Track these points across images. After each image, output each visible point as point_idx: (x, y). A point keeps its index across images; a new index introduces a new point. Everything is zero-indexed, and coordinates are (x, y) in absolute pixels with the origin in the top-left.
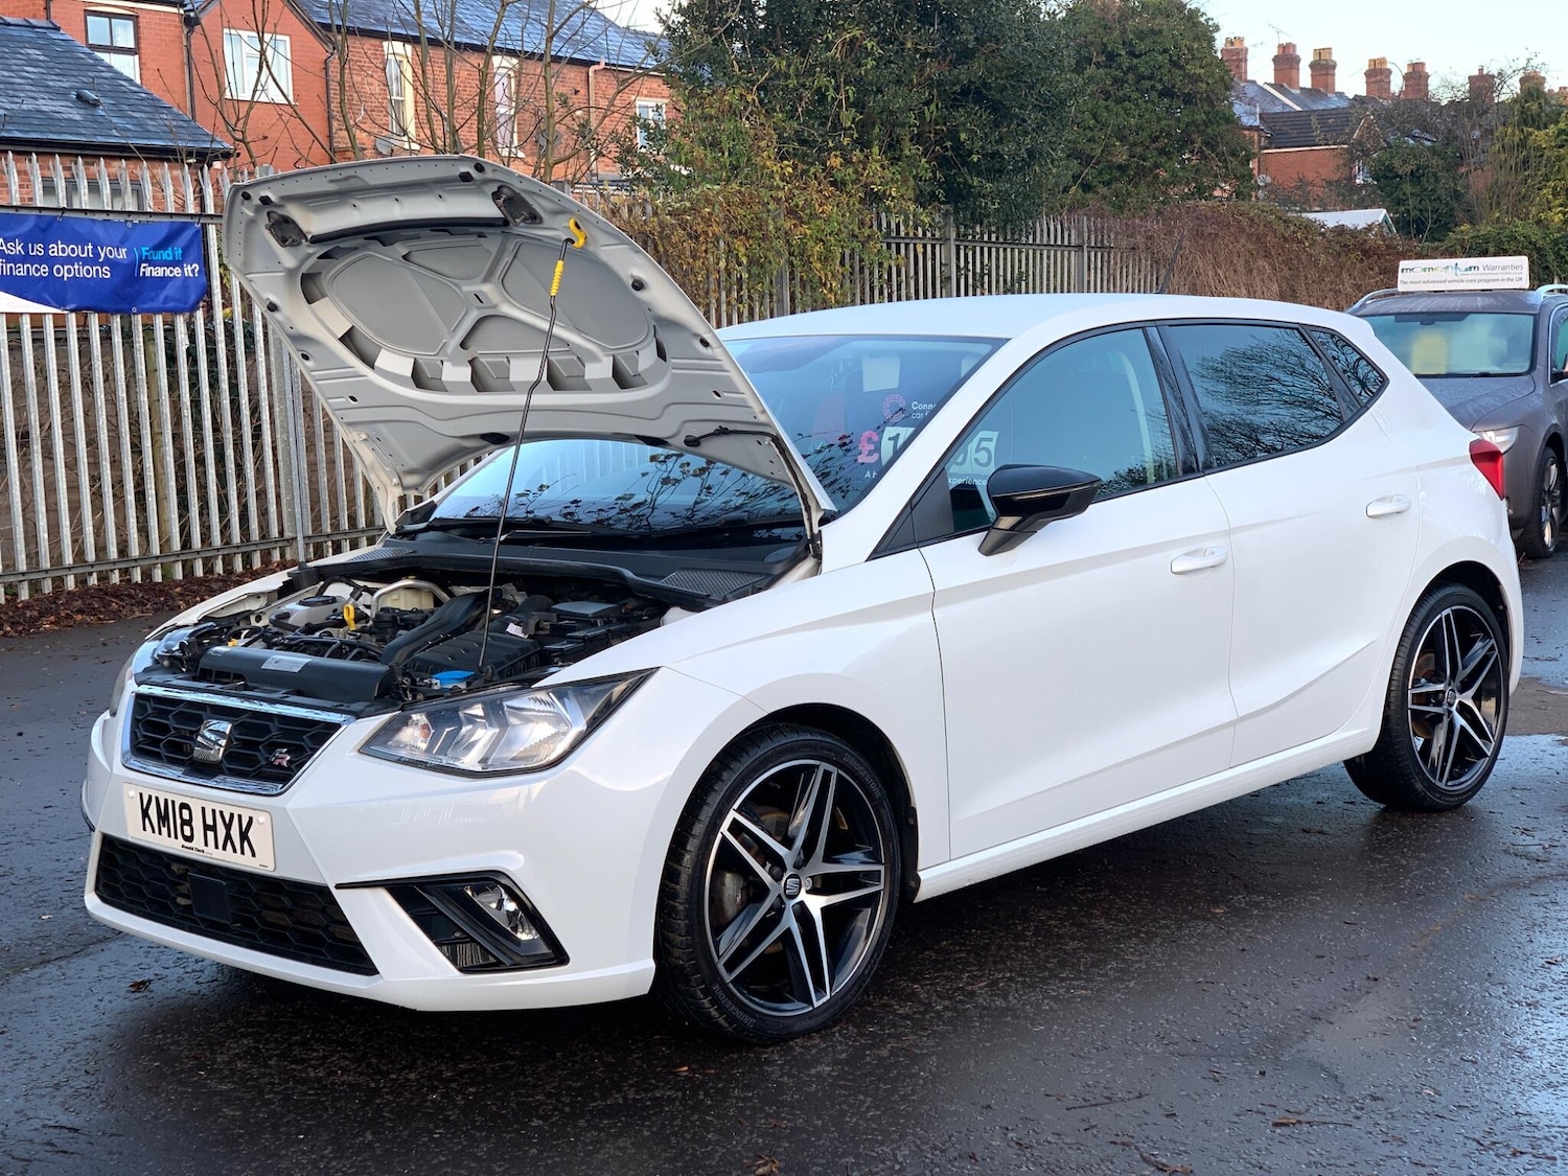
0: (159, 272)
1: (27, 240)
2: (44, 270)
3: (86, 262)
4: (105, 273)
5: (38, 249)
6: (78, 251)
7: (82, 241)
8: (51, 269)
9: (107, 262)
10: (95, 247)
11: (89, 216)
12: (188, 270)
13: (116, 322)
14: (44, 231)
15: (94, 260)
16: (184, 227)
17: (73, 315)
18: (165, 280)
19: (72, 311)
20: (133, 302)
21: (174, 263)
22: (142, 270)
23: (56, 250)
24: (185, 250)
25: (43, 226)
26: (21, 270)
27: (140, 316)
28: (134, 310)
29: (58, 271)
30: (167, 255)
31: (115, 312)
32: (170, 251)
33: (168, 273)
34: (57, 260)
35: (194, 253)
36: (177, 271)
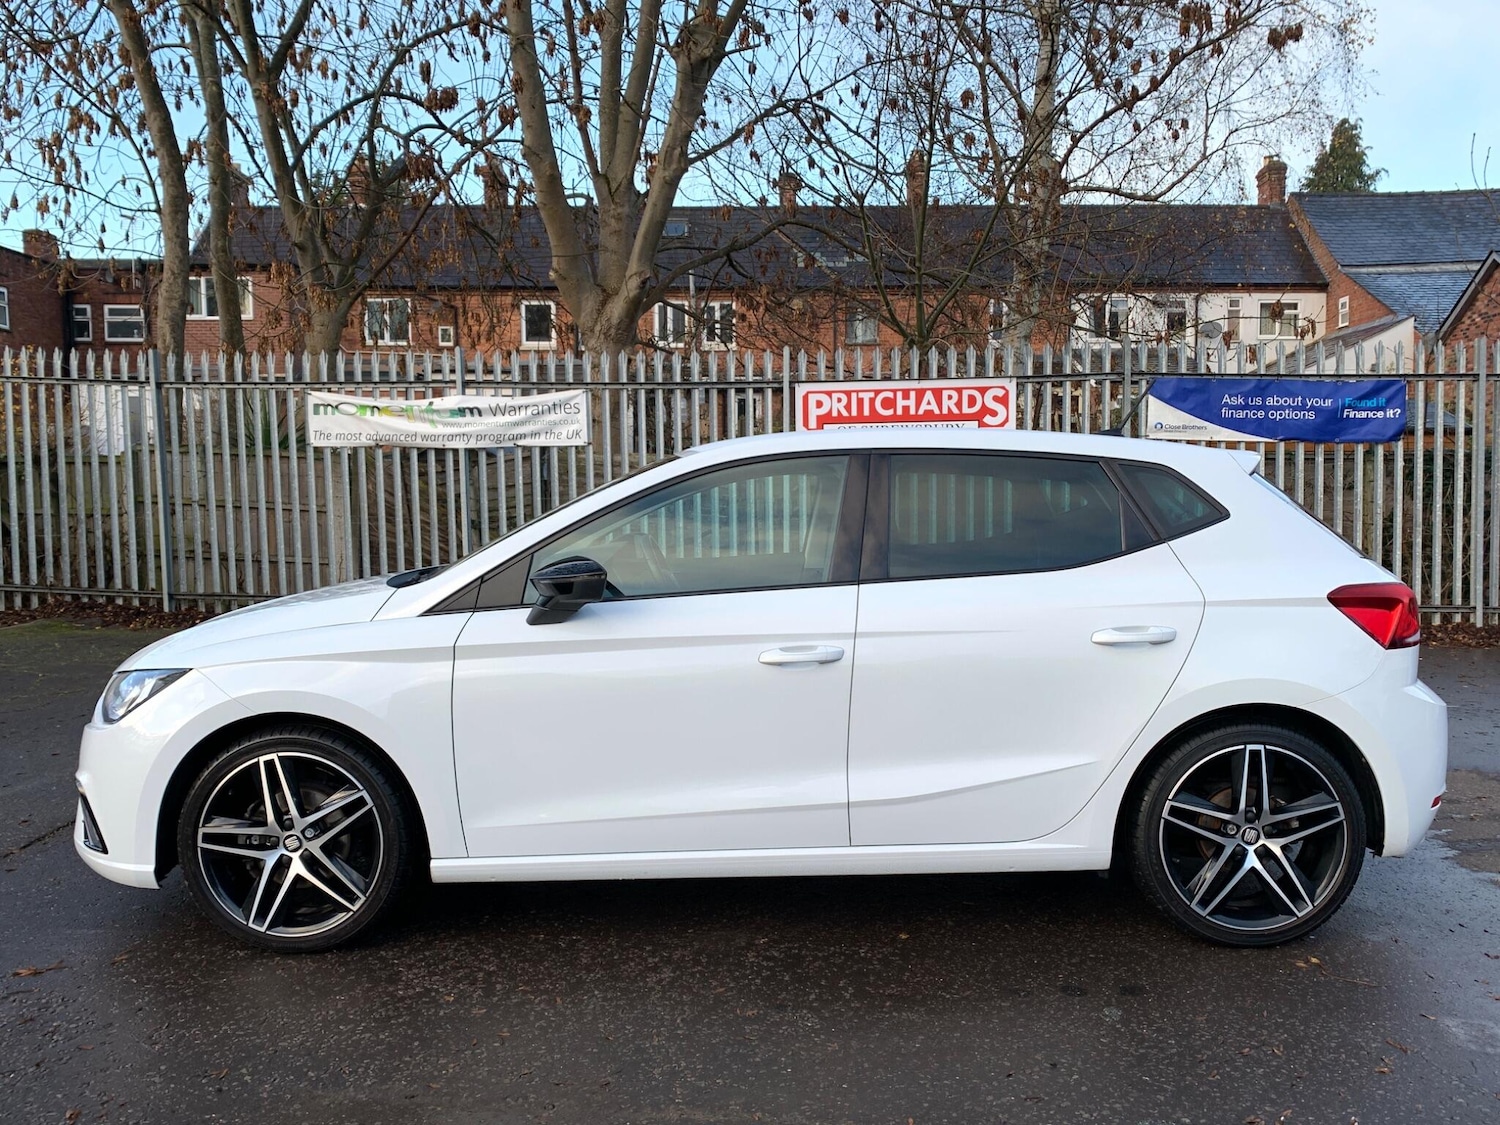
0: (1364, 415)
1: (1246, 396)
2: (1261, 414)
3: (1295, 409)
4: (1311, 416)
5: (1258, 401)
6: (1290, 401)
7: (1294, 395)
8: (1267, 414)
9: (1312, 408)
10: (1304, 399)
11: (1303, 379)
12: (1390, 413)
13: (1321, 449)
14: (1263, 389)
15: (1303, 408)
16: (1390, 384)
17: (1282, 444)
18: (1367, 419)
19: (1281, 440)
20: (1337, 434)
21: (1378, 409)
22: (1345, 414)
23: (1270, 401)
24: (1389, 401)
25: (1263, 385)
26: (1241, 414)
27: (1342, 445)
28: (1337, 440)
29: (1272, 415)
30: (1369, 403)
31: (1319, 442)
32: (1375, 400)
33: (1371, 415)
34: (1273, 408)
35: (1397, 401)
36: (1380, 414)
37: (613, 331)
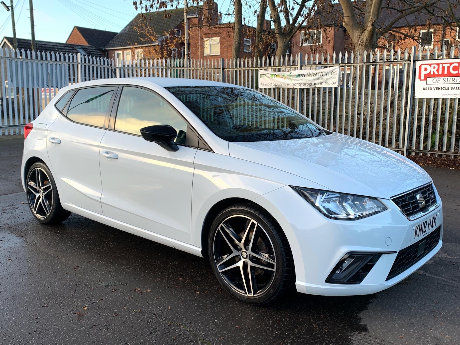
37: (364, 43)
